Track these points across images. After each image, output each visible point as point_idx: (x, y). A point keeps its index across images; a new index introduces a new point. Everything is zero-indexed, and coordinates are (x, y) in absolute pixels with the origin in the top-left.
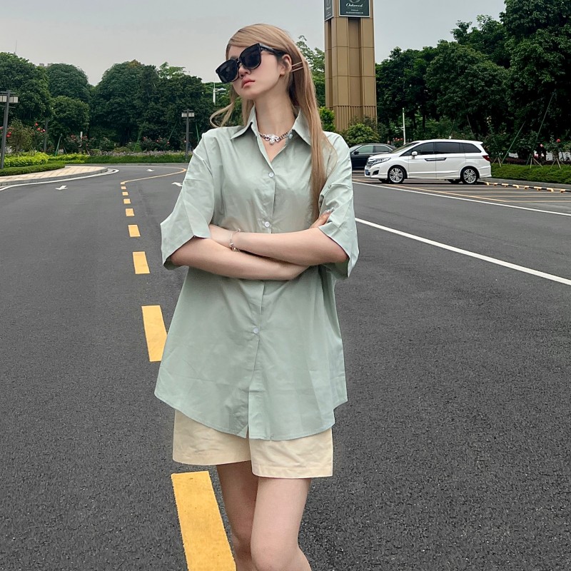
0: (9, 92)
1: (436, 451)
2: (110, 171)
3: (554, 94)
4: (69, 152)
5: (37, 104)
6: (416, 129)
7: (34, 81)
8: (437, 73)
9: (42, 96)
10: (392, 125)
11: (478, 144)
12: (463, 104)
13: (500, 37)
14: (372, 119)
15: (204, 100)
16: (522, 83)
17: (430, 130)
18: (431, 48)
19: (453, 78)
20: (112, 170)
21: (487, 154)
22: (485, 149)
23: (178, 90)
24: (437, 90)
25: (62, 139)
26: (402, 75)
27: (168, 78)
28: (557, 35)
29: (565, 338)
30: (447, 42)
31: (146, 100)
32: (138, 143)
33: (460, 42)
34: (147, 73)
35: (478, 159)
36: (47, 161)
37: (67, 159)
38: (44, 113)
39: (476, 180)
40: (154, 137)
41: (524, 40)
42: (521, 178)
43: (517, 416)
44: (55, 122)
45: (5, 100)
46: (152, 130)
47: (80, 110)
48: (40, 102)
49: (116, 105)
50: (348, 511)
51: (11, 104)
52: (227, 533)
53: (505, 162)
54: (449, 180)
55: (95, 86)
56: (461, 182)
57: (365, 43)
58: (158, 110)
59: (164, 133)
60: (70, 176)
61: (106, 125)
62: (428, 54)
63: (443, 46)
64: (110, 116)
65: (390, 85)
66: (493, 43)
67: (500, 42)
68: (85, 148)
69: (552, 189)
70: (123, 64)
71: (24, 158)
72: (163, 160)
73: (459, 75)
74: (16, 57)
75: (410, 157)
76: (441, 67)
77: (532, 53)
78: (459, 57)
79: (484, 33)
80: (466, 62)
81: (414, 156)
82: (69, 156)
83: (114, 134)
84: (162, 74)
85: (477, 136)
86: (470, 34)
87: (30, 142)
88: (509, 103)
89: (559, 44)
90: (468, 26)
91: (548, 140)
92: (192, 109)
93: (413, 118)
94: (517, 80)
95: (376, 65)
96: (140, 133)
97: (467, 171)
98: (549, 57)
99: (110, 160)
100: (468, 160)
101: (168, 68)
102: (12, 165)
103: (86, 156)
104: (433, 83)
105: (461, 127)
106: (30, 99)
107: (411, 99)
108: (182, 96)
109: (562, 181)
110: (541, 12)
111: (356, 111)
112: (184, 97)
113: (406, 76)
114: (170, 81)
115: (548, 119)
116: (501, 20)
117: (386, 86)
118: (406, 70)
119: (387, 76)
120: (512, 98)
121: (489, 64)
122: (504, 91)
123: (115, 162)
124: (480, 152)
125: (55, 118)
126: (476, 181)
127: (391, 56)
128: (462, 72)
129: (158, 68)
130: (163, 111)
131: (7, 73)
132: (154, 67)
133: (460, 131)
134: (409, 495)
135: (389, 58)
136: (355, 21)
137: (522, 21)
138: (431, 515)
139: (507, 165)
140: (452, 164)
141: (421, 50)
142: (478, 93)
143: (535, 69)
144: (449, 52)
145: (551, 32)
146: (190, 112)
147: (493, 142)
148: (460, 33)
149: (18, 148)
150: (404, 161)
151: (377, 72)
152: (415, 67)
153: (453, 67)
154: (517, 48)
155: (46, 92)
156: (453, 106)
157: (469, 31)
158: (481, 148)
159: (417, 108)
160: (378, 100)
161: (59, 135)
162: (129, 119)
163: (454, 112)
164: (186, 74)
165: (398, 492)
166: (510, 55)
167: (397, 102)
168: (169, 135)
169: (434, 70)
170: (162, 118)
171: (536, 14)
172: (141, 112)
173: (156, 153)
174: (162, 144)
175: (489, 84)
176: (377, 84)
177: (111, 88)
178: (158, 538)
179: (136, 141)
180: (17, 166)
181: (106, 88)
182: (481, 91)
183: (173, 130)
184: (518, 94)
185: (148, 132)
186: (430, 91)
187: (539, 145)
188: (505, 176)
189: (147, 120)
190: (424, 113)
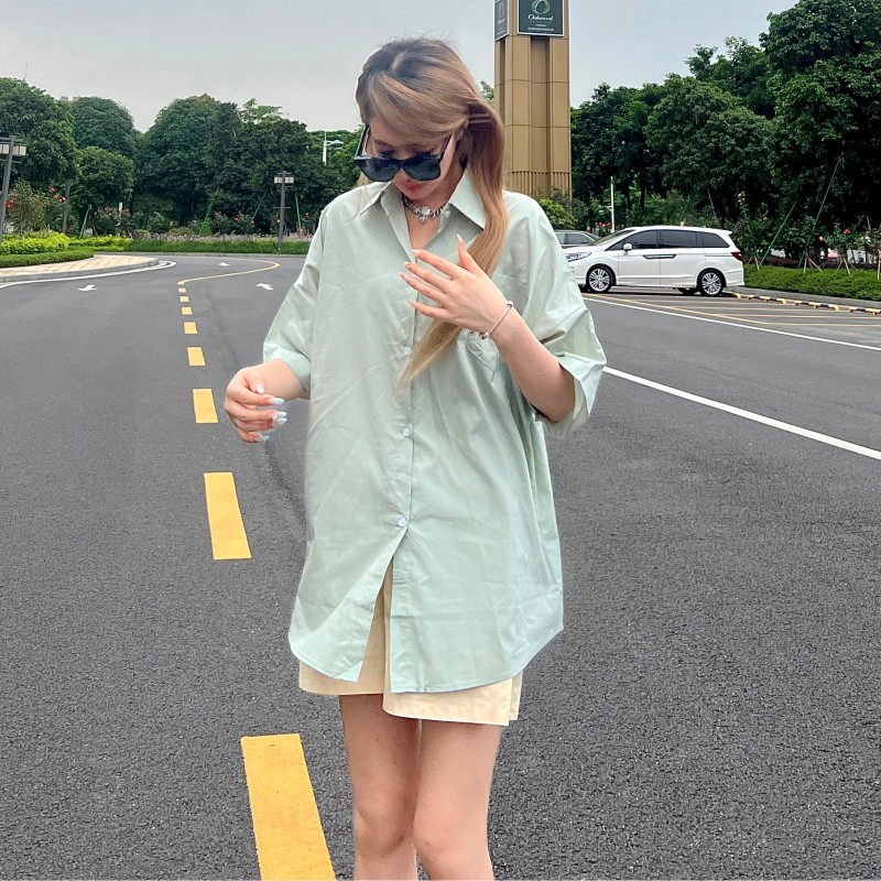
0: (13, 138)
1: (653, 710)
2: (162, 264)
3: (841, 160)
4: (100, 233)
5: (54, 158)
6: (630, 209)
7: (52, 122)
8: (664, 124)
9: (63, 146)
10: (594, 202)
11: (725, 234)
12: (703, 172)
13: (760, 71)
14: (564, 193)
15: (309, 158)
16: (793, 142)
17: (652, 211)
18: (655, 86)
19: (688, 132)
20: (164, 262)
21: (738, 250)
22: (736, 243)
23: (269, 142)
24: (664, 150)
25: (91, 213)
26: (610, 125)
27: (256, 122)
28: (845, 69)
29: (854, 538)
30: (679, 77)
31: (220, 157)
32: (207, 220)
33: (699, 78)
34: (224, 114)
35: (724, 258)
36: (67, 246)
37: (98, 244)
38: (64, 173)
39: (721, 290)
40: (231, 213)
41: (797, 76)
42: (790, 289)
43: (779, 658)
44: (82, 186)
45: (6, 151)
46: (228, 202)
47: (120, 170)
48: (60, 155)
49: (174, 163)
50: (515, 802)
51: (15, 158)
52: (325, 832)
53: (766, 263)
54: (680, 289)
55: (144, 132)
56: (699, 293)
57: (555, 74)
58: (240, 172)
59: (247, 207)
60: (101, 271)
61: (159, 193)
62: (651, 96)
63: (674, 84)
64: (166, 180)
65: (592, 141)
66: (748, 80)
67: (760, 78)
68: (126, 229)
69: (836, 307)
70: (187, 100)
71: (31, 240)
72: (244, 249)
73: (698, 128)
74: (25, 85)
75: (622, 252)
76: (671, 113)
77: (807, 96)
78: (698, 100)
79: (736, 64)
80: (707, 108)
81: (627, 250)
82: (102, 239)
83: (170, 207)
84: (247, 117)
85: (722, 222)
86: (715, 65)
87: (41, 216)
88: (773, 173)
89: (849, 82)
90: (711, 53)
91: (831, 230)
92: (291, 170)
93: (626, 192)
94: (785, 137)
95: (572, 110)
96: (210, 207)
97: (707, 276)
98: (833, 102)
99: (164, 246)
100: (709, 259)
101: (255, 107)
102: (13, 251)
103: (127, 240)
104: (657, 139)
105: (699, 207)
106: (45, 150)
107: (623, 164)
108: (275, 151)
109: (853, 295)
110: (822, 33)
111: (540, 181)
112: (278, 153)
113: (616, 127)
114: (258, 127)
115: (831, 198)
116: (762, 45)
117: (587, 142)
118: (617, 119)
119: (589, 127)
120: (778, 165)
121: (743, 112)
122: (764, 153)
123: (171, 250)
124: (728, 246)
125: (82, 181)
126: (720, 292)
127: (594, 97)
128: (702, 124)
129: (241, 108)
130: (246, 175)
131: (10, 110)
132: (234, 106)
133: (697, 213)
134: (611, 778)
135: (592, 100)
136: (541, 41)
137: (795, 47)
138: (644, 811)
139: (769, 268)
140: (686, 264)
141: (641, 88)
142: (725, 156)
143: (812, 120)
144: (683, 91)
145: (837, 65)
146: (287, 176)
147: (747, 231)
148: (700, 64)
149: (23, 224)
150: (612, 258)
151: (572, 120)
152: (630, 113)
153: (689, 116)
154: (784, 88)
155: (69, 139)
156: (686, 176)
157: (713, 60)
158: (729, 241)
159: (632, 178)
160: (573, 164)
161: (86, 207)
162: (194, 184)
163: (689, 184)
164: (283, 117)
165: (594, 773)
166: (774, 98)
167: (602, 168)
168: (254, 210)
169: (659, 119)
170: (244, 185)
171: (814, 37)
172: (213, 174)
173: (233, 238)
174: (242, 224)
175: (742, 142)
176: (573, 139)
177: (168, 136)
178: (216, 839)
179: (203, 218)
180: (20, 253)
181: (161, 137)
182: (730, 153)
183: (261, 203)
184: (786, 158)
185: (222, 205)
186: (652, 152)
187: (817, 237)
188: (765, 284)
189: (222, 186)
190: (643, 186)
